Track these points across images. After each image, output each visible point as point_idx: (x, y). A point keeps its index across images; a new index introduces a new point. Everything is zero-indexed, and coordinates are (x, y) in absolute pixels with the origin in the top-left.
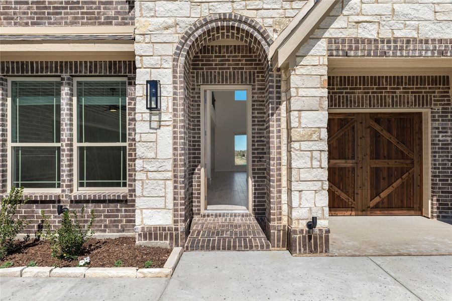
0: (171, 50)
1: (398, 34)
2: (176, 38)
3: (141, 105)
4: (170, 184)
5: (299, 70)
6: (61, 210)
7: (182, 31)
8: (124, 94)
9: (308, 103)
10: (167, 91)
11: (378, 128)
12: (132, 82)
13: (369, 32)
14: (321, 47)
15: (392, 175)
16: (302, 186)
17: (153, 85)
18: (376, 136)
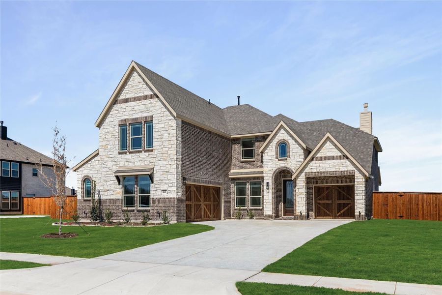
0: (271, 175)
1: (321, 171)
2: (272, 173)
3: (265, 187)
4: (271, 205)
5: (298, 180)
6: (248, 212)
7: (274, 171)
8: (261, 184)
9: (300, 187)
10: (270, 184)
11: (340, 190)
12: (263, 181)
13: (314, 170)
14: (303, 174)
15: (345, 205)
16: (299, 205)
17: (268, 184)
18: (339, 193)
